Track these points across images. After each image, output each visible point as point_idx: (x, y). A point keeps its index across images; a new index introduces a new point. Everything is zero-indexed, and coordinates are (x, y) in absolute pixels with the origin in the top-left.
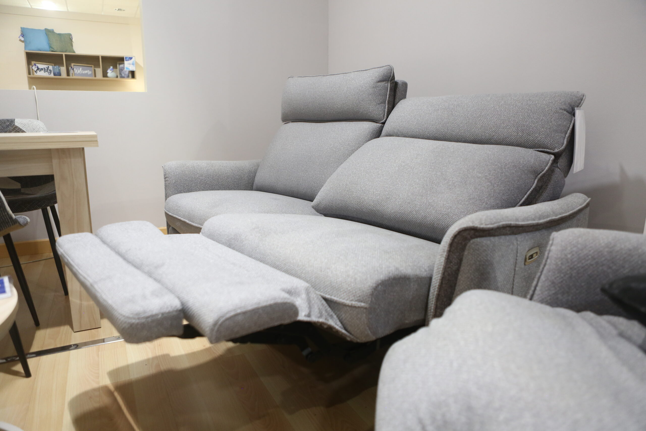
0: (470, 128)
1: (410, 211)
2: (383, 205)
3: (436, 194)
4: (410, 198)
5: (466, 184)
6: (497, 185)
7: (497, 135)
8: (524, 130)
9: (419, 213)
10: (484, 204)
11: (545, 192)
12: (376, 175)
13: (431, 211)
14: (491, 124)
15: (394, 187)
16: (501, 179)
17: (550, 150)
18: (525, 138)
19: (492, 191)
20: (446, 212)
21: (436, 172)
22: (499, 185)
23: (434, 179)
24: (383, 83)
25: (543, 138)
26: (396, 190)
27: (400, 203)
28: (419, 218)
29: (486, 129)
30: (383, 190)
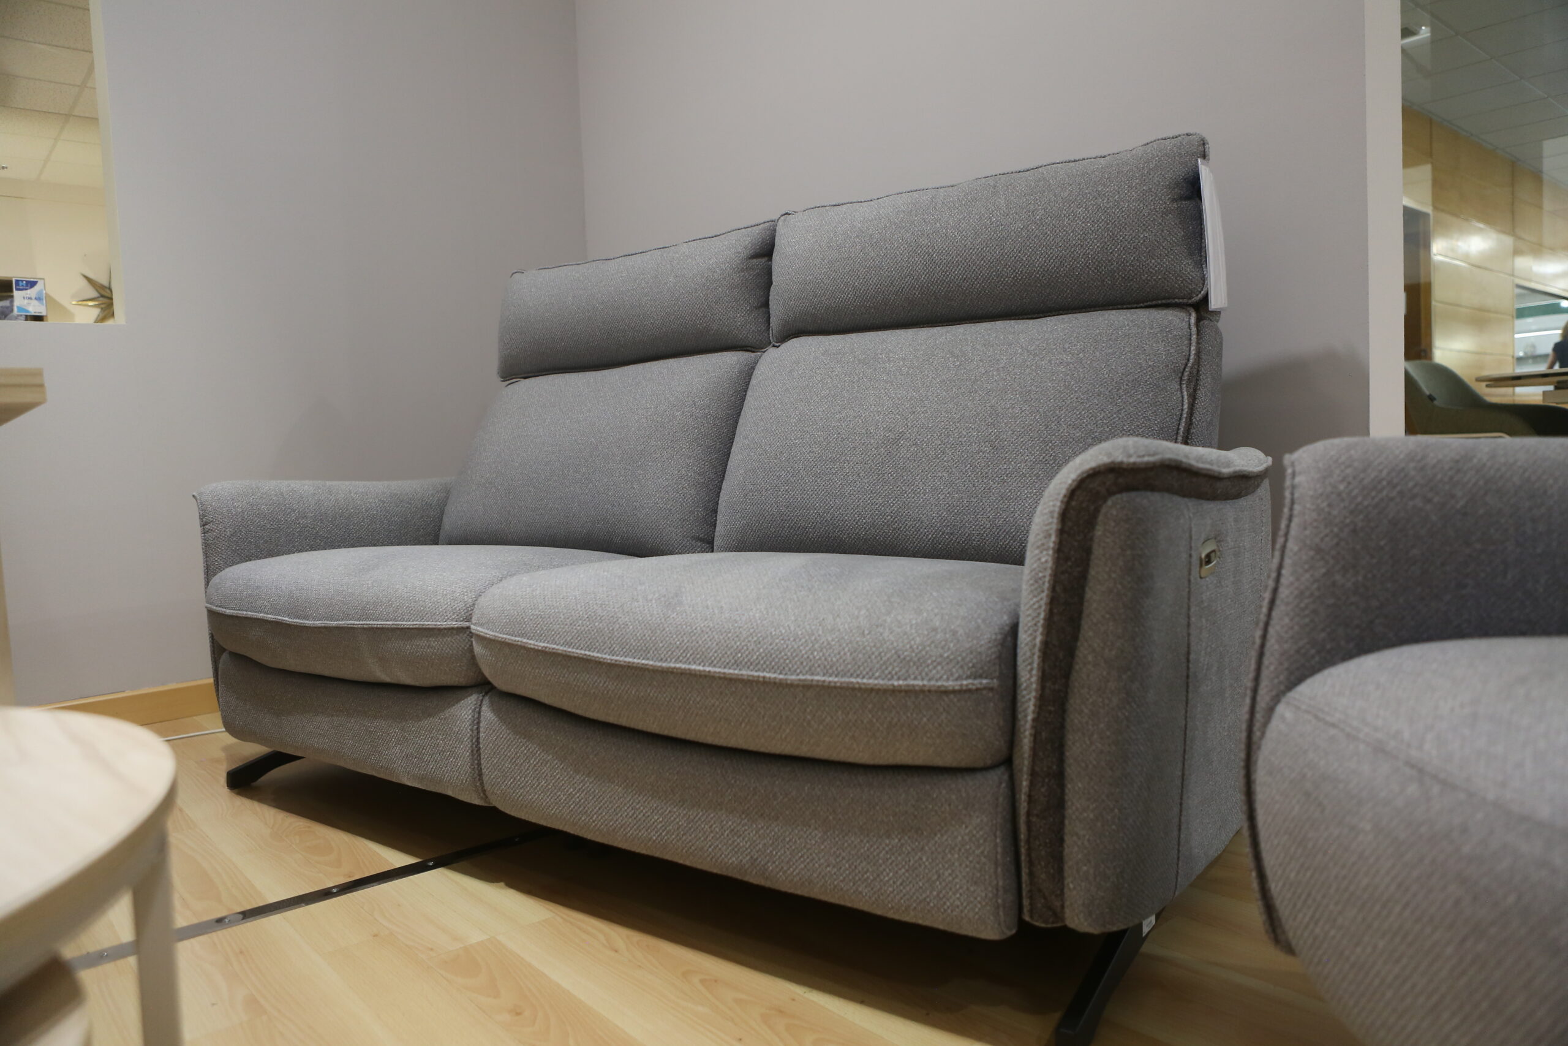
24: (763, 260)
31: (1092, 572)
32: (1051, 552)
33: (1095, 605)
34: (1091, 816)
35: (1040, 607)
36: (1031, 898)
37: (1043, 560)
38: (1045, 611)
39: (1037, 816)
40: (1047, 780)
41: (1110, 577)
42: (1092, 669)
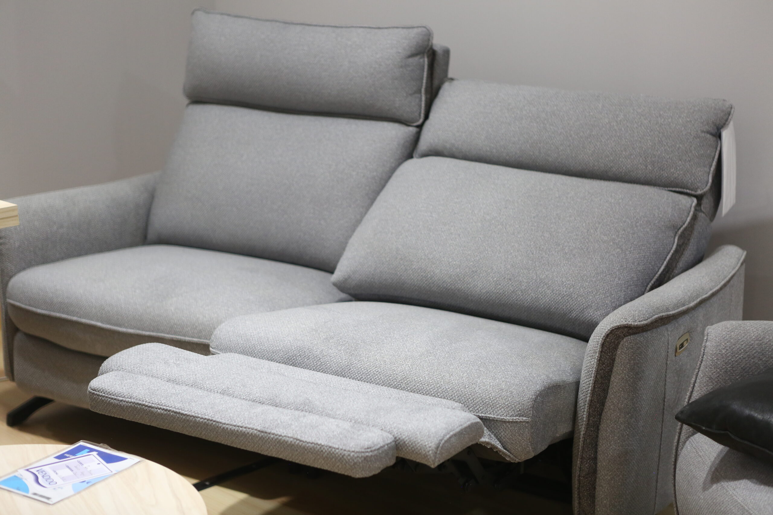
0: (576, 154)
1: (512, 290)
2: (467, 282)
3: (549, 266)
4: (510, 272)
5: (589, 252)
6: (629, 251)
7: (617, 167)
8: (655, 162)
9: (526, 293)
10: (616, 279)
12: (448, 234)
13: (546, 291)
14: (607, 150)
15: (481, 254)
16: (633, 243)
17: (690, 192)
18: (657, 174)
19: (624, 260)
20: (567, 293)
21: (543, 233)
22: (633, 251)
23: (542, 243)
24: (417, 58)
25: (681, 175)
26: (485, 259)
27: (495, 279)
28: (527, 300)
29: (600, 157)
30: (465, 259)
31: (615, 369)
33: (615, 384)
34: (609, 478)
35: (589, 384)
37: (592, 363)
38: (591, 387)
39: (584, 477)
40: (588, 461)
41: (623, 372)
42: (613, 412)
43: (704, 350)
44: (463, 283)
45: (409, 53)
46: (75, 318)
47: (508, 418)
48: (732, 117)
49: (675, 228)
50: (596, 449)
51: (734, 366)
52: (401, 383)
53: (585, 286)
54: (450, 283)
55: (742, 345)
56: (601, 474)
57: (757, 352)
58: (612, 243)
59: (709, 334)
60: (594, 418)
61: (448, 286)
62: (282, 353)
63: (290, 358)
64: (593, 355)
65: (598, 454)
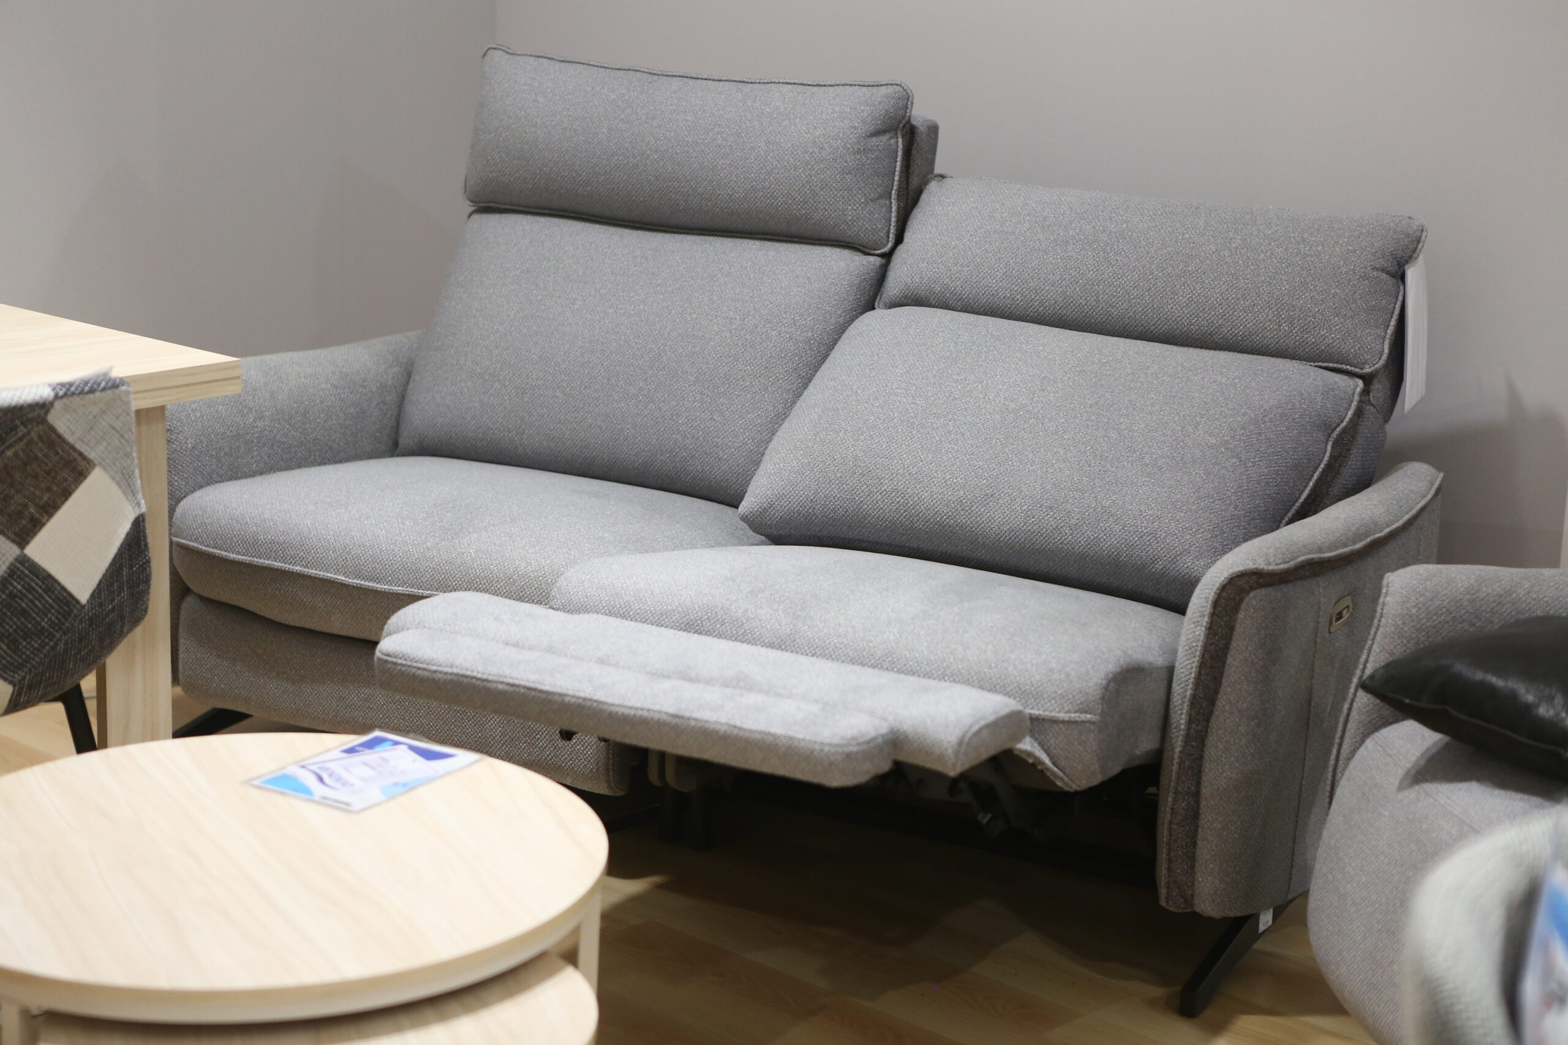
0: (1160, 303)
1: (1054, 526)
2: (976, 513)
3: (1117, 485)
4: (1050, 495)
5: (1185, 463)
6: (1252, 462)
7: (1229, 326)
8: (1295, 319)
9: (1078, 531)
10: (1231, 508)
11: (1345, 466)
12: (943, 433)
13: (1112, 526)
14: (1213, 297)
15: (1001, 466)
16: (1259, 450)
17: (1353, 369)
18: (1297, 338)
19: (1244, 477)
20: (1149, 529)
21: (1106, 431)
22: (1257, 463)
23: (1105, 448)
24: (884, 138)
25: (1338, 341)
26: (1008, 475)
27: (1026, 507)
28: (1080, 542)
29: (1201, 309)
30: (973, 474)
31: (1234, 644)
32: (1203, 629)
33: (1234, 669)
34: (1220, 826)
35: (1192, 668)
36: (1168, 888)
37: (1197, 633)
38: (1195, 672)
39: (1177, 824)
41: (1247, 649)
42: (1228, 716)
43: (1382, 609)
44: (969, 514)
45: (872, 129)
46: (297, 568)
47: (1062, 716)
48: (1423, 247)
49: (1327, 428)
50: (1200, 777)
51: (1430, 633)
52: (883, 661)
53: (1178, 518)
54: (948, 515)
55: (1444, 601)
56: (1206, 820)
57: (1467, 612)
58: (1223, 450)
59: (1390, 585)
60: (1197, 726)
61: (943, 519)
62: (677, 615)
63: (691, 623)
64: (1199, 619)
65: (1202, 787)
